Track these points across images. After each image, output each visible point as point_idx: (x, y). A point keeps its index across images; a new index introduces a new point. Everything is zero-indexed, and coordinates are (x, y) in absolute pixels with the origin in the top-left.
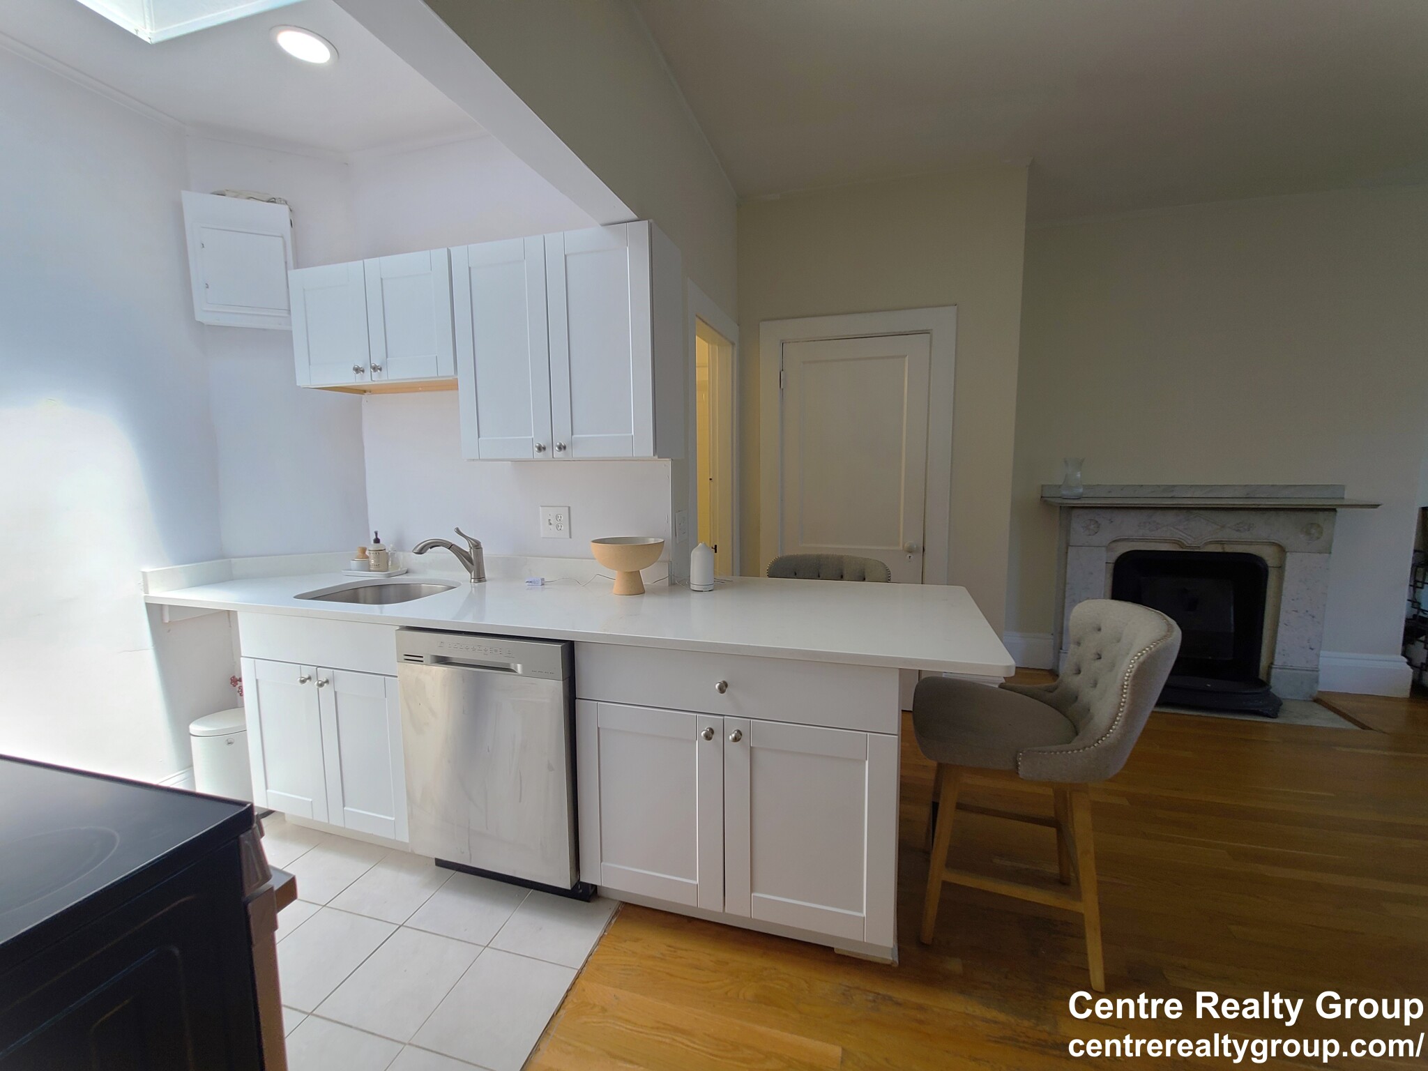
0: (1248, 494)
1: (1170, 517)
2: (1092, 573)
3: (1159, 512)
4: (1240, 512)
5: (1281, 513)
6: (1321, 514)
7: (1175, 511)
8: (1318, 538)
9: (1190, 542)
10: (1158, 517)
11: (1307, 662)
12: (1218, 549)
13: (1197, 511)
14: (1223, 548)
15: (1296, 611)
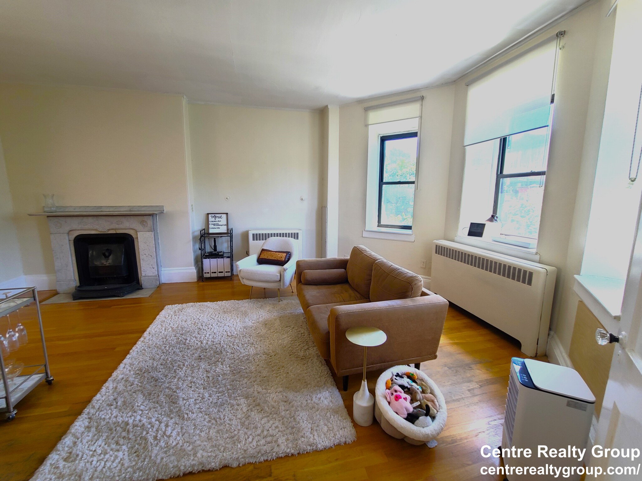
0: (130, 209)
1: (90, 220)
2: (63, 245)
3: (85, 218)
4: (117, 217)
5: (131, 217)
6: (145, 216)
7: (92, 217)
8: (147, 226)
9: (101, 230)
10: (85, 219)
11: (153, 273)
12: (114, 232)
13: (100, 217)
14: (116, 232)
15: (145, 254)
